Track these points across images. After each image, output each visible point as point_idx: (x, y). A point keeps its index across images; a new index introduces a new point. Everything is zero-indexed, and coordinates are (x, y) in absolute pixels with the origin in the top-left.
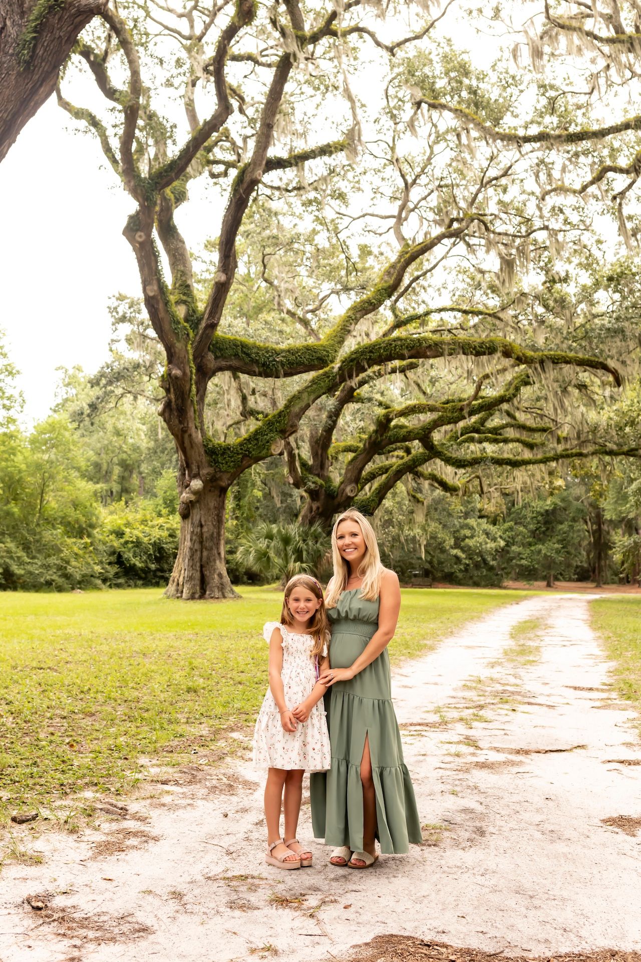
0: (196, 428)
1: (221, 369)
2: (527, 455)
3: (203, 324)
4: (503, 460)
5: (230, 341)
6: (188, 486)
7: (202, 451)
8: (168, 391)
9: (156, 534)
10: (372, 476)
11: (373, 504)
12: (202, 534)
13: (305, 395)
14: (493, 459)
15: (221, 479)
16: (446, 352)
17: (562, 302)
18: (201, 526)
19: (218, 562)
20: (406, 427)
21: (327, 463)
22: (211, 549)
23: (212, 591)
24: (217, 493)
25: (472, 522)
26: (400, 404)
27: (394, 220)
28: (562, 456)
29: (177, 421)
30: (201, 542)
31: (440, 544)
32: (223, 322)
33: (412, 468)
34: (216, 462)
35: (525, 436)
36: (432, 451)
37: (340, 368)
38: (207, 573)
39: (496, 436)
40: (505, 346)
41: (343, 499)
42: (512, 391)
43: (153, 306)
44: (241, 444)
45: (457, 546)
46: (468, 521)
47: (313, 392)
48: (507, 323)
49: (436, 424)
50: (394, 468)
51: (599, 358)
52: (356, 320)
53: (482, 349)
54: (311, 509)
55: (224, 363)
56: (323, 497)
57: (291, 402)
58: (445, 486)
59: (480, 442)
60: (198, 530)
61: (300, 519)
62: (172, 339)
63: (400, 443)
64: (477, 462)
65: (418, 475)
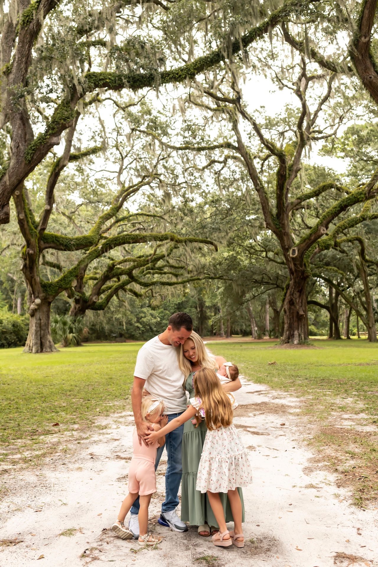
0: (37, 276)
1: (46, 248)
2: (174, 280)
3: (39, 228)
4: (165, 283)
5: (51, 235)
6: (34, 302)
7: (40, 286)
8: (25, 259)
10: (104, 291)
11: (104, 305)
12: (40, 324)
13: (86, 260)
14: (160, 282)
15: (49, 298)
17: (191, 211)
18: (40, 320)
19: (48, 336)
20: (121, 268)
21: (83, 286)
22: (44, 330)
23: (46, 349)
24: (47, 304)
25: (145, 310)
26: (119, 258)
27: (117, 174)
28: (191, 280)
29: (29, 273)
30: (40, 327)
31: (130, 321)
33: (122, 287)
34: (46, 291)
35: (173, 271)
36: (132, 279)
37: (102, 248)
38: (43, 341)
39: (160, 270)
40: (172, 236)
41: (91, 303)
42: (169, 252)
43: (22, 223)
44: (57, 282)
45: (138, 321)
46: (143, 309)
47: (90, 258)
48: (166, 220)
49: (135, 267)
50: (114, 287)
51: (209, 239)
52: (104, 223)
53: (162, 238)
54: (75, 308)
55: (47, 245)
56: (81, 302)
57: (80, 263)
58: (136, 294)
59: (153, 274)
60: (39, 321)
61: (70, 313)
62: (30, 237)
63: (118, 276)
64: (153, 284)
65: (125, 290)
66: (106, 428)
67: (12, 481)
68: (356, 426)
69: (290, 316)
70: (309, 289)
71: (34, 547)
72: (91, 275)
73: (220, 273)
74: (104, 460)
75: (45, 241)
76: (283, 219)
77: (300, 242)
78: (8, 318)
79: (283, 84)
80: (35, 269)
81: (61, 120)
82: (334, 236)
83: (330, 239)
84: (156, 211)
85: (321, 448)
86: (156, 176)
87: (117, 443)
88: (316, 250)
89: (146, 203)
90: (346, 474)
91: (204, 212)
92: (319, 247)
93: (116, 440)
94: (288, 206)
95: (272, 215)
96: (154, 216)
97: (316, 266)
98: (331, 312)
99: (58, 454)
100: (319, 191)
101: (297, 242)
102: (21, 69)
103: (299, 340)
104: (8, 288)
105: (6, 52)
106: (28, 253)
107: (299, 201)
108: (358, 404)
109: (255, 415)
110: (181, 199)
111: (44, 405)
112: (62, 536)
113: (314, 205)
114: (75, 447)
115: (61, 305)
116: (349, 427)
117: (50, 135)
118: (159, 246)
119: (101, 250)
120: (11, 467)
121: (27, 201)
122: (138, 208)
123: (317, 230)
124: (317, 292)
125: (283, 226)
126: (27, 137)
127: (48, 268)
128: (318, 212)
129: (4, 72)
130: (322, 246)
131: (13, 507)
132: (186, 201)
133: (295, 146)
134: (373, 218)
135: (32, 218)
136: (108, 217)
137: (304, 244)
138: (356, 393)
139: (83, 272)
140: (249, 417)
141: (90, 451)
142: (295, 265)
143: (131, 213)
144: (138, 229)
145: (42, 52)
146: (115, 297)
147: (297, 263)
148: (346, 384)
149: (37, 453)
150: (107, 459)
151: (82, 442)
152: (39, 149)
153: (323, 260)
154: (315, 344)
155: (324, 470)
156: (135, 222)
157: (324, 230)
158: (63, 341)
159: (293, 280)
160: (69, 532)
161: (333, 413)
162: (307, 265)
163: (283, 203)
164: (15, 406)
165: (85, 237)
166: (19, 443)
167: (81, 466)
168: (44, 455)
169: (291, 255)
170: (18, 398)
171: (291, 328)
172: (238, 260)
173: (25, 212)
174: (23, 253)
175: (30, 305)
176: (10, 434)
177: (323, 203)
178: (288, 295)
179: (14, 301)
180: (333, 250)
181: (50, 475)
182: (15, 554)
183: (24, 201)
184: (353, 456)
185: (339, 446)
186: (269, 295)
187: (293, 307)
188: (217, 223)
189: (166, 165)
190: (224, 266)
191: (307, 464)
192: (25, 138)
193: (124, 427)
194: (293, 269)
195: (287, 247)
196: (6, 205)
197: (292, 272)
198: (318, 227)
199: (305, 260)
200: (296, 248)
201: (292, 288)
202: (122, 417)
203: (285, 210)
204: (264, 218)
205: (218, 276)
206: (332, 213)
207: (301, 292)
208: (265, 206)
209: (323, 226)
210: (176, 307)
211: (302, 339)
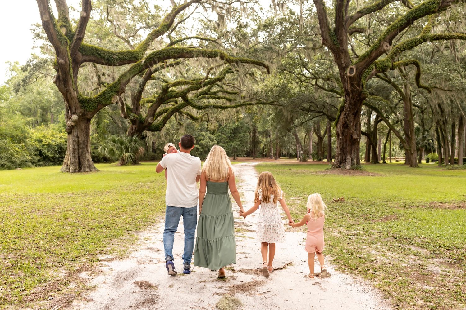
0: (74, 89)
1: (85, 61)
2: (228, 104)
3: (75, 38)
4: (218, 106)
5: (90, 47)
6: (70, 118)
7: (77, 101)
8: (57, 71)
10: (159, 114)
11: (161, 126)
12: (78, 141)
13: (128, 74)
14: (214, 106)
15: (87, 115)
16: (195, 56)
17: (244, 36)
18: (78, 137)
19: (87, 155)
20: (176, 91)
21: (139, 107)
22: (84, 148)
23: (85, 168)
24: (86, 121)
26: (172, 80)
28: (243, 105)
29: (63, 86)
30: (78, 145)
33: (178, 110)
34: (85, 106)
35: (227, 96)
36: (187, 103)
37: (145, 62)
38: (82, 160)
39: (215, 96)
40: (221, 54)
41: (147, 124)
42: (222, 76)
44: (97, 98)
46: (202, 133)
47: (132, 73)
48: (220, 45)
49: (189, 90)
50: (170, 110)
52: (152, 40)
53: (211, 55)
54: (132, 129)
55: (87, 58)
56: (138, 123)
57: (121, 77)
58: (192, 118)
59: (208, 99)
60: (76, 139)
61: (127, 133)
64: (207, 107)
65: (181, 113)
69: (342, 139)
72: (147, 99)
73: (272, 99)
76: (341, 35)
80: (70, 82)
82: (392, 58)
83: (387, 61)
88: (372, 72)
92: (376, 68)
94: (347, 21)
95: (330, 30)
101: (355, 60)
103: (352, 166)
107: (360, 15)
119: (144, 64)
123: (380, 46)
125: (341, 42)
130: (379, 67)
134: (435, 40)
136: (157, 33)
137: (363, 62)
142: (352, 85)
147: (355, 83)
158: (120, 160)
159: (348, 102)
162: (364, 86)
163: (342, 17)
165: (129, 52)
169: (348, 74)
171: (343, 152)
178: (342, 117)
187: (347, 130)
190: (276, 93)
194: (350, 90)
195: (344, 65)
198: (380, 43)
199: (362, 81)
201: (347, 110)
203: (344, 24)
205: (269, 101)
206: (397, 27)
207: (356, 114)
208: (323, 19)
209: (386, 41)
210: (231, 131)
211: (354, 164)
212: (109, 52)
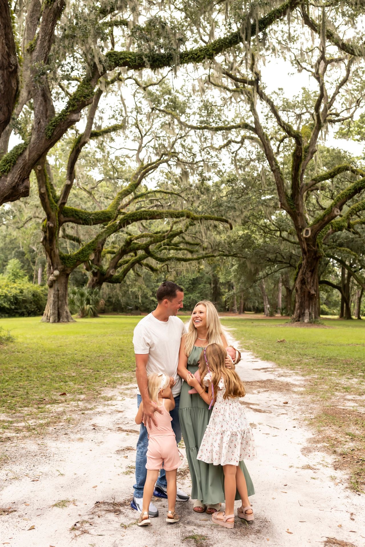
0: (56, 248)
1: (66, 222)
2: (189, 256)
3: (60, 202)
4: (180, 258)
5: (71, 210)
6: (52, 273)
7: (59, 258)
8: (45, 232)
9: (14, 292)
10: (121, 265)
11: (121, 278)
12: (58, 295)
13: (104, 234)
14: (176, 258)
15: (67, 270)
17: (208, 189)
19: (66, 306)
20: (138, 243)
21: (101, 259)
22: (62, 301)
23: (63, 319)
24: (65, 276)
26: (136, 233)
27: (136, 152)
28: (206, 257)
29: (49, 245)
30: (58, 298)
31: (145, 295)
32: (68, 202)
33: (139, 262)
34: (65, 263)
35: (188, 247)
36: (149, 254)
37: (120, 223)
38: (61, 311)
39: (176, 247)
40: (187, 214)
41: (108, 276)
42: (185, 228)
43: (43, 197)
44: (76, 255)
48: (183, 198)
49: (151, 243)
50: (131, 261)
51: (224, 218)
52: (122, 199)
53: (179, 215)
54: (93, 280)
55: (67, 219)
56: (99, 275)
57: (98, 236)
58: (152, 269)
59: (169, 250)
60: (57, 292)
61: (88, 285)
62: (50, 211)
63: (135, 250)
64: (169, 259)
65: (141, 265)
66: (111, 399)
67: (13, 449)
68: (358, 408)
69: (301, 294)
70: (321, 269)
71: (26, 517)
72: (109, 249)
73: (235, 250)
74: (106, 432)
75: (65, 215)
76: (297, 200)
77: (314, 222)
78: (28, 288)
79: (301, 67)
80: (55, 242)
81: (81, 97)
82: (348, 218)
83: (343, 221)
84: (173, 189)
85: (322, 429)
86: (173, 154)
87: (120, 415)
88: (329, 231)
89: (164, 180)
90: (344, 456)
91: (220, 191)
92: (332, 228)
93: (120, 412)
94: (302, 187)
95: (287, 196)
96: (172, 193)
97: (330, 247)
98: (343, 292)
99: (61, 424)
100: (334, 173)
101: (311, 222)
102: (44, 47)
103: (310, 319)
104: (30, 260)
105: (30, 30)
106: (48, 226)
107: (314, 182)
108: (363, 385)
109: (259, 392)
110: (199, 177)
111: (54, 374)
112: (55, 508)
113: (329, 186)
114: (79, 417)
115: (79, 277)
116: (351, 408)
117: (70, 111)
118: (176, 223)
119: (118, 225)
120: (14, 435)
121: (48, 176)
122: (156, 185)
123: (331, 211)
124: (330, 272)
125: (297, 206)
126: (49, 113)
127: (68, 241)
128: (333, 194)
129: (28, 50)
130: (335, 227)
131: (11, 475)
132: (203, 180)
133: (312, 128)
135: (54, 192)
136: (126, 193)
137: (317, 225)
138: (362, 374)
139: (101, 246)
140: (253, 394)
141: (93, 422)
142: (308, 245)
143: (149, 190)
144: (156, 206)
145: (65, 30)
146: (131, 271)
147: (310, 243)
148: (352, 364)
149: (41, 422)
150: (109, 431)
151: (86, 412)
152: (59, 125)
153: (336, 241)
154: (326, 323)
155: (323, 451)
156: (153, 198)
157: (337, 212)
158: (80, 312)
159: (305, 260)
160: (62, 504)
161: (336, 393)
162: (320, 245)
163: (298, 184)
164: (26, 374)
165: (103, 212)
166: (26, 410)
167: (83, 436)
168: (48, 424)
169: (304, 236)
170: (30, 366)
171: (302, 307)
172: (253, 239)
173: (46, 186)
174: (43, 226)
175: (49, 276)
176: (18, 402)
177: (337, 185)
178: (300, 274)
179: (35, 272)
180: (347, 232)
181: (51, 444)
182: (6, 524)
183: (45, 176)
184: (353, 437)
185: (340, 427)
186: (282, 274)
187: (304, 287)
188: (233, 202)
189: (184, 144)
190: (239, 244)
191: (306, 445)
192: (46, 114)
193: (129, 399)
194: (306, 250)
195: (300, 227)
196: (26, 179)
197: (304, 252)
198: (331, 209)
199: (318, 241)
200: (309, 229)
201: (304, 268)
202: (128, 389)
203: (300, 190)
204: (278, 198)
205: (232, 253)
206: (346, 195)
207: (313, 271)
208: (280, 186)
209: (337, 207)
210: (190, 282)
211: (312, 318)
212: (86, 213)
